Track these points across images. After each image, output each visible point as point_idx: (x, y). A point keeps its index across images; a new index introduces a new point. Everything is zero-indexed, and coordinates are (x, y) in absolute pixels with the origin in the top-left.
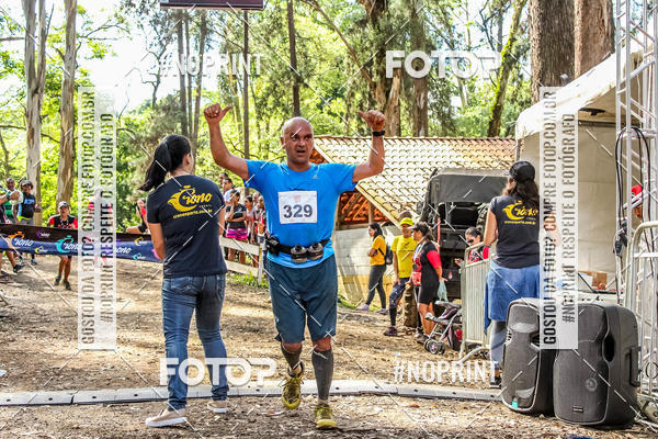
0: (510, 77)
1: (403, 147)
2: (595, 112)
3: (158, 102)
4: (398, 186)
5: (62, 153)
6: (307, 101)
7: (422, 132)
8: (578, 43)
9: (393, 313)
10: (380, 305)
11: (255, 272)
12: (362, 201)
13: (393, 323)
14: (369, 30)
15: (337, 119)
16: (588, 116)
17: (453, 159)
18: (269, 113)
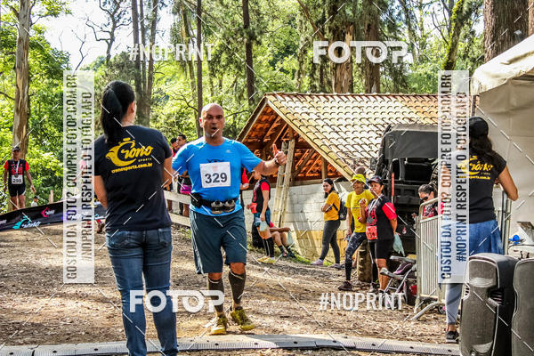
0: (462, 33)
1: (356, 104)
3: (112, 59)
4: (352, 143)
5: (17, 110)
6: (260, 58)
7: (374, 88)
10: (333, 260)
12: (316, 158)
13: (348, 278)
15: (289, 76)
17: (406, 115)
18: (222, 70)
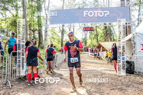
1: (109, 43)
2: (130, 39)
3: (83, 38)
4: (109, 47)
6: (98, 38)
7: (111, 41)
8: (128, 31)
9: (108, 61)
11: (93, 56)
12: (105, 49)
14: (105, 30)
15: (102, 39)
16: (129, 40)
18: (94, 39)
